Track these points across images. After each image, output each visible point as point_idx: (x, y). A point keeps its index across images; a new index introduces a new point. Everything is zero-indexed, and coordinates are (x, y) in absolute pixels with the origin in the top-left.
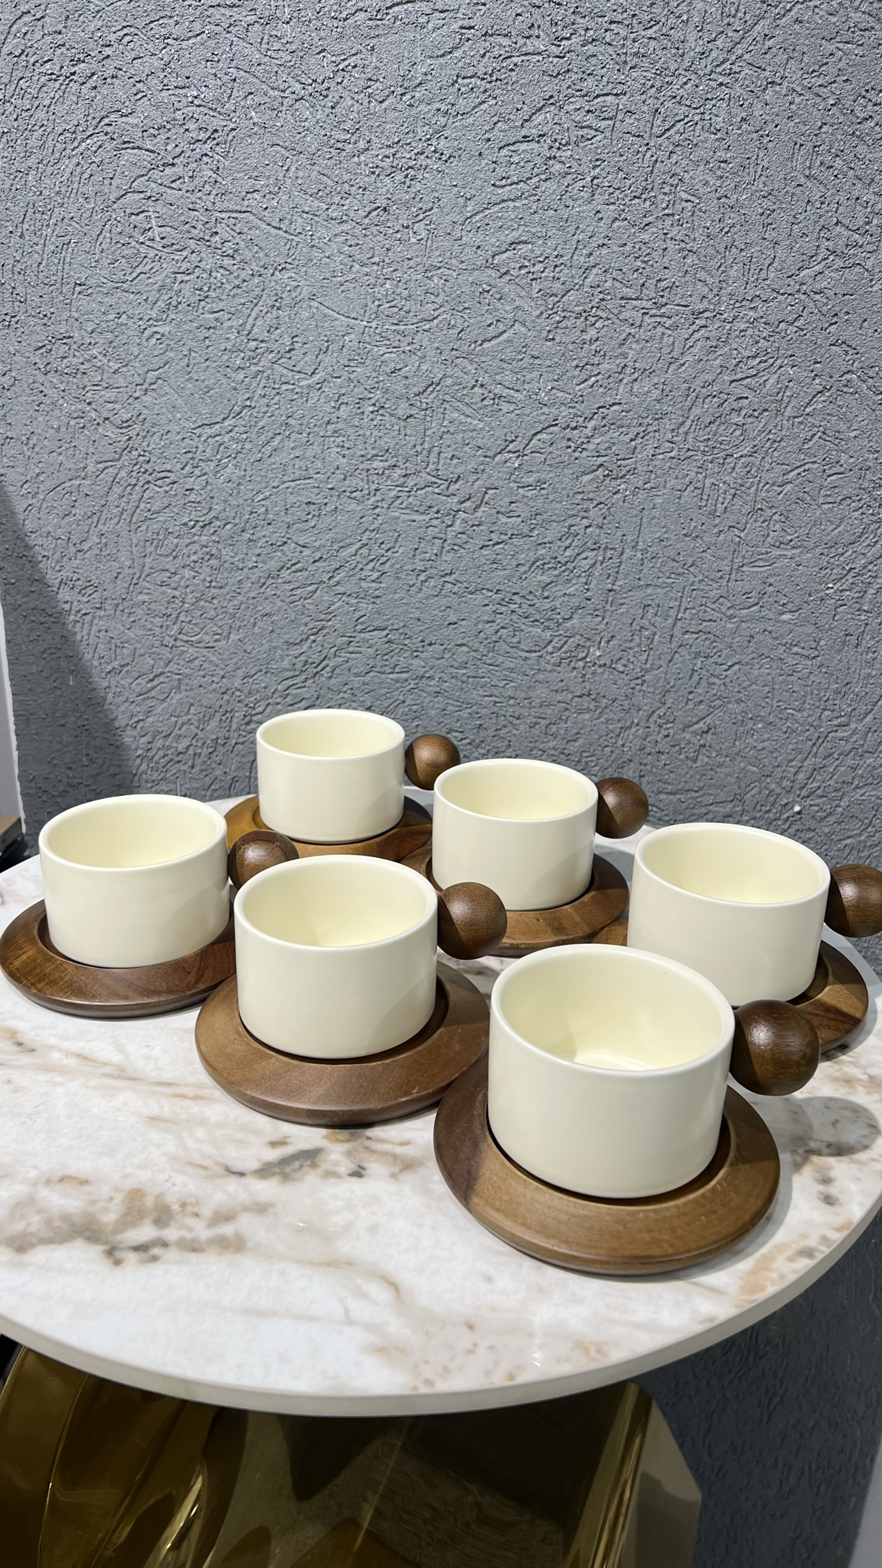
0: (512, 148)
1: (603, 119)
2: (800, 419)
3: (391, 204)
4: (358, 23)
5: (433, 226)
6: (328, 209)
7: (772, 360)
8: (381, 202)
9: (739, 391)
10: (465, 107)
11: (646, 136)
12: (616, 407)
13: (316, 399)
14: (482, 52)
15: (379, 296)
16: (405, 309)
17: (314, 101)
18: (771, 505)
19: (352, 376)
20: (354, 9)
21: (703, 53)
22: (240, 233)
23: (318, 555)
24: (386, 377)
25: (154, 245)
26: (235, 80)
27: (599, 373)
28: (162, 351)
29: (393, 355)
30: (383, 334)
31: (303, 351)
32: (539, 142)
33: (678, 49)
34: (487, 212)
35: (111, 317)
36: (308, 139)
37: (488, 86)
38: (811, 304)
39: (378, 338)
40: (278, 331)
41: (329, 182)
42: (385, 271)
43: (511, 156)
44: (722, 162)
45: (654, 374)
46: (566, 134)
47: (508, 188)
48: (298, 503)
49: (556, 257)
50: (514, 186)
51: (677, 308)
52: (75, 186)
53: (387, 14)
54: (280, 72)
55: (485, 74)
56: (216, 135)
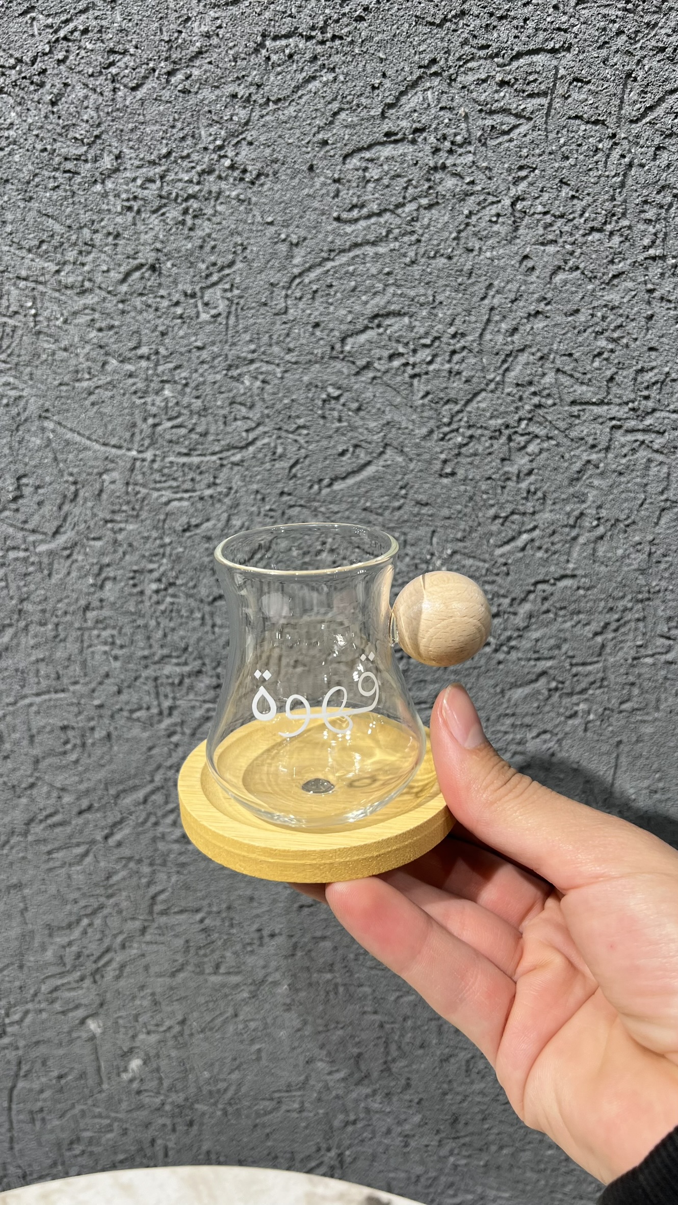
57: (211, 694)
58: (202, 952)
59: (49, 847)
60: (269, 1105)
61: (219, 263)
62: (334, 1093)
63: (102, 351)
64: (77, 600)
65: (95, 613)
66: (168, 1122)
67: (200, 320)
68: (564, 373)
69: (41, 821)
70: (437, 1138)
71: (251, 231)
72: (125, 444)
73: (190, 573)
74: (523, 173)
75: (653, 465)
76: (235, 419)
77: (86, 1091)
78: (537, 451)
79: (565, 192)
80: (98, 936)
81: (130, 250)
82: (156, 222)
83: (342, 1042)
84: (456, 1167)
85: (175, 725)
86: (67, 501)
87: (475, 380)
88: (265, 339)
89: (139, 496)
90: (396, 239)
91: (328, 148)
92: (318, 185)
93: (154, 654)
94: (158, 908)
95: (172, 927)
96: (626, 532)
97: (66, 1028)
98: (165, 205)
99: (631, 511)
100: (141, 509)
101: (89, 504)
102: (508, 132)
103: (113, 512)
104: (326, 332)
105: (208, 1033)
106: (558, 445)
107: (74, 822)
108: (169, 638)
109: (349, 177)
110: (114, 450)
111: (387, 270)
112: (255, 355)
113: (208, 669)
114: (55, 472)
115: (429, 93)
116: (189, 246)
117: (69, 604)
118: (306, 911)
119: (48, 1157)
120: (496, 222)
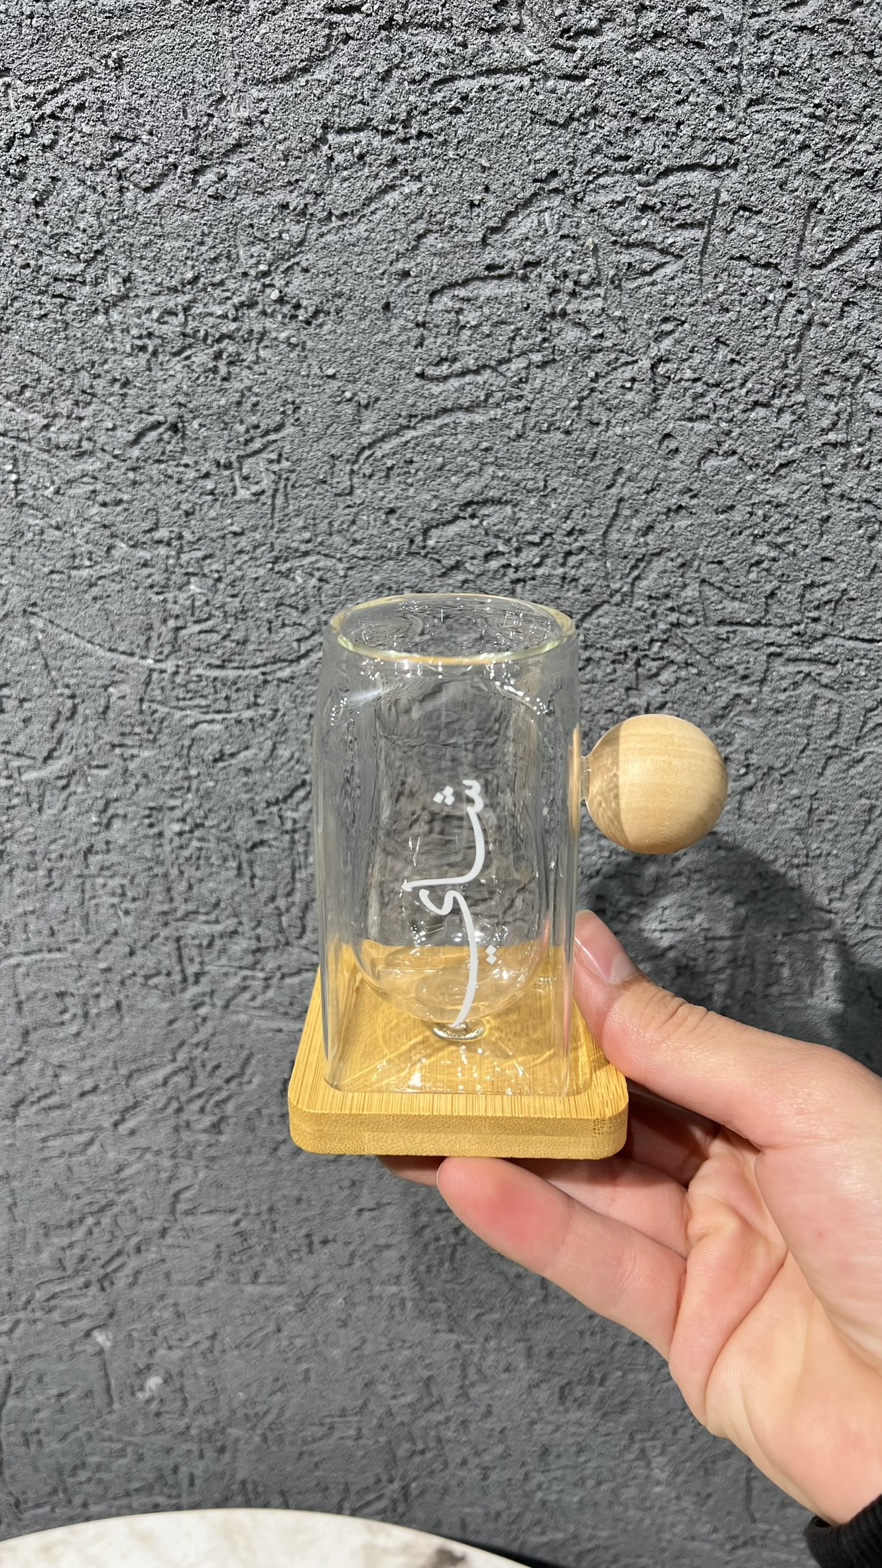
0: (462, 292)
1: (680, 226)
3: (188, 416)
5: (285, 464)
6: (47, 426)
8: (166, 412)
10: (348, 198)
11: (786, 265)
13: (59, 805)
14: (381, 68)
15: (176, 610)
16: (235, 636)
19: (132, 766)
23: (88, 1084)
24: (203, 769)
29: (217, 727)
30: (192, 686)
31: (22, 714)
32: (525, 278)
34: (409, 434)
37: (400, 149)
39: (181, 693)
41: (45, 369)
42: (184, 558)
43: (459, 311)
45: (792, 777)
46: (591, 261)
47: (455, 383)
48: (40, 995)
49: (570, 533)
50: (468, 379)
51: (851, 644)
55: (392, 120)
57: (249, 959)
58: (236, 1259)
59: (43, 1134)
60: (318, 1431)
61: (263, 426)
62: (398, 1420)
63: (107, 532)
64: (76, 841)
65: (99, 857)
66: (195, 1448)
67: (237, 498)
68: (711, 584)
69: (33, 1103)
70: (523, 1470)
71: (306, 386)
72: (138, 651)
73: (223, 813)
74: (668, 327)
75: (819, 703)
76: (284, 625)
77: (94, 1412)
78: (672, 680)
79: (723, 353)
80: (107, 1237)
81: (143, 403)
82: (178, 367)
83: (410, 1364)
84: (544, 1503)
85: (204, 995)
86: (62, 718)
87: (595, 589)
88: (323, 526)
89: (156, 716)
90: (498, 405)
91: (410, 280)
92: (395, 330)
93: (175, 910)
94: (181, 1207)
95: (200, 1230)
96: (781, 782)
97: (67, 1341)
98: (190, 346)
99: (790, 758)
100: (160, 731)
101: (92, 724)
102: (650, 273)
103: (123, 734)
104: (404, 521)
105: (244, 1351)
106: (699, 674)
107: (74, 1106)
108: (195, 891)
109: (437, 321)
110: (123, 657)
111: (485, 445)
112: (310, 546)
113: (246, 928)
114: (46, 682)
115: (547, 214)
116: (223, 402)
117: (66, 846)
118: (367, 1215)
119: (46, 1484)
120: (631, 389)
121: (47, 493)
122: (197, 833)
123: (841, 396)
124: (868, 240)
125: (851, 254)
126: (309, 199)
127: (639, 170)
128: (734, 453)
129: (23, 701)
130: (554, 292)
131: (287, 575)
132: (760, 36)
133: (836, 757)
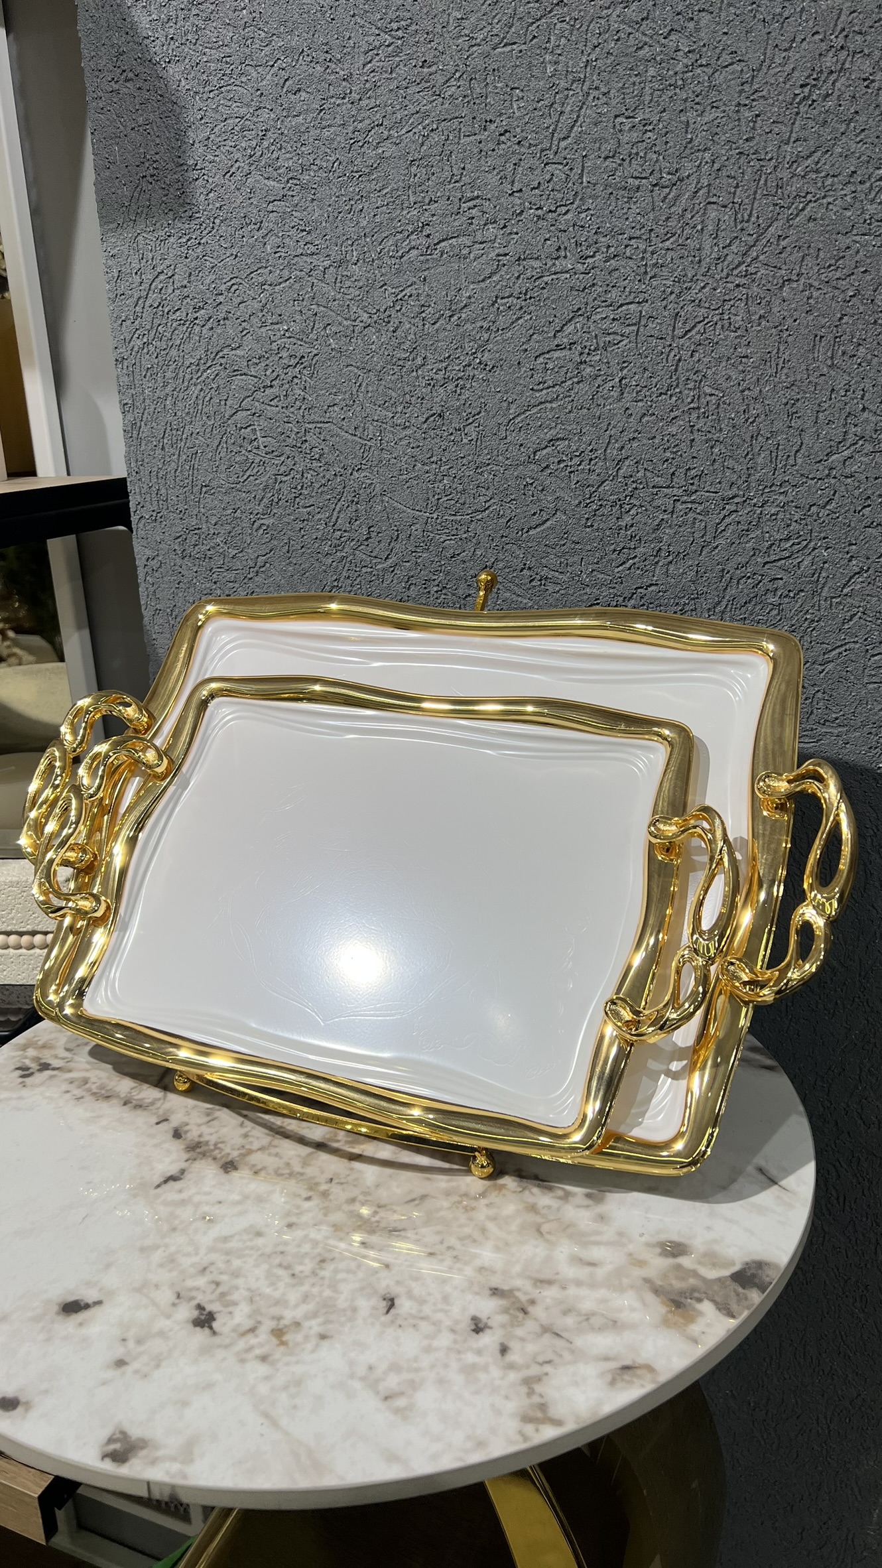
0: (547, 356)
1: (628, 325)
2: (838, 600)
3: (445, 410)
4: (412, 259)
5: (481, 428)
6: (393, 417)
7: (805, 542)
8: (437, 409)
9: (773, 572)
10: (504, 323)
11: (669, 338)
12: (653, 588)
13: (390, 578)
14: (516, 275)
15: (438, 491)
16: (460, 501)
17: (379, 327)
18: (813, 683)
19: (419, 561)
20: (408, 248)
21: (719, 259)
22: (324, 440)
24: (447, 561)
25: (260, 453)
26: (316, 314)
27: (636, 557)
28: (268, 540)
29: (453, 542)
30: (443, 524)
31: (378, 539)
32: (570, 349)
33: (694, 256)
34: (528, 413)
35: (229, 512)
36: (375, 359)
37: (523, 304)
38: (843, 488)
39: (439, 527)
40: (358, 522)
41: (393, 394)
42: (442, 468)
43: (546, 363)
44: (744, 357)
45: (688, 556)
46: (595, 341)
47: (545, 392)
49: (591, 451)
50: (550, 390)
51: (708, 494)
52: (200, 407)
53: (436, 249)
54: (351, 305)
55: (520, 293)
56: (303, 360)
121: (392, 444)
122: (443, 592)
123: (695, 389)
124: (700, 327)
125: (693, 332)
126: (491, 324)
127: (611, 305)
128: (654, 414)
129: (379, 533)
130: (581, 354)
131: (481, 474)
132: (653, 253)
133: (707, 546)
